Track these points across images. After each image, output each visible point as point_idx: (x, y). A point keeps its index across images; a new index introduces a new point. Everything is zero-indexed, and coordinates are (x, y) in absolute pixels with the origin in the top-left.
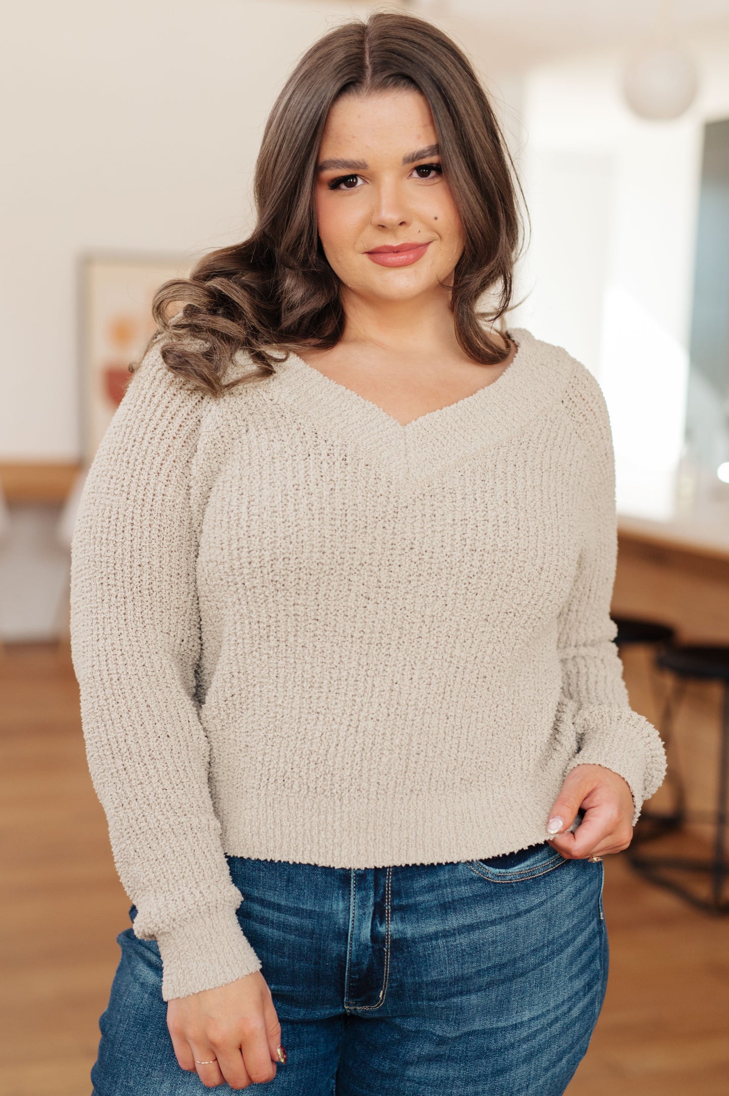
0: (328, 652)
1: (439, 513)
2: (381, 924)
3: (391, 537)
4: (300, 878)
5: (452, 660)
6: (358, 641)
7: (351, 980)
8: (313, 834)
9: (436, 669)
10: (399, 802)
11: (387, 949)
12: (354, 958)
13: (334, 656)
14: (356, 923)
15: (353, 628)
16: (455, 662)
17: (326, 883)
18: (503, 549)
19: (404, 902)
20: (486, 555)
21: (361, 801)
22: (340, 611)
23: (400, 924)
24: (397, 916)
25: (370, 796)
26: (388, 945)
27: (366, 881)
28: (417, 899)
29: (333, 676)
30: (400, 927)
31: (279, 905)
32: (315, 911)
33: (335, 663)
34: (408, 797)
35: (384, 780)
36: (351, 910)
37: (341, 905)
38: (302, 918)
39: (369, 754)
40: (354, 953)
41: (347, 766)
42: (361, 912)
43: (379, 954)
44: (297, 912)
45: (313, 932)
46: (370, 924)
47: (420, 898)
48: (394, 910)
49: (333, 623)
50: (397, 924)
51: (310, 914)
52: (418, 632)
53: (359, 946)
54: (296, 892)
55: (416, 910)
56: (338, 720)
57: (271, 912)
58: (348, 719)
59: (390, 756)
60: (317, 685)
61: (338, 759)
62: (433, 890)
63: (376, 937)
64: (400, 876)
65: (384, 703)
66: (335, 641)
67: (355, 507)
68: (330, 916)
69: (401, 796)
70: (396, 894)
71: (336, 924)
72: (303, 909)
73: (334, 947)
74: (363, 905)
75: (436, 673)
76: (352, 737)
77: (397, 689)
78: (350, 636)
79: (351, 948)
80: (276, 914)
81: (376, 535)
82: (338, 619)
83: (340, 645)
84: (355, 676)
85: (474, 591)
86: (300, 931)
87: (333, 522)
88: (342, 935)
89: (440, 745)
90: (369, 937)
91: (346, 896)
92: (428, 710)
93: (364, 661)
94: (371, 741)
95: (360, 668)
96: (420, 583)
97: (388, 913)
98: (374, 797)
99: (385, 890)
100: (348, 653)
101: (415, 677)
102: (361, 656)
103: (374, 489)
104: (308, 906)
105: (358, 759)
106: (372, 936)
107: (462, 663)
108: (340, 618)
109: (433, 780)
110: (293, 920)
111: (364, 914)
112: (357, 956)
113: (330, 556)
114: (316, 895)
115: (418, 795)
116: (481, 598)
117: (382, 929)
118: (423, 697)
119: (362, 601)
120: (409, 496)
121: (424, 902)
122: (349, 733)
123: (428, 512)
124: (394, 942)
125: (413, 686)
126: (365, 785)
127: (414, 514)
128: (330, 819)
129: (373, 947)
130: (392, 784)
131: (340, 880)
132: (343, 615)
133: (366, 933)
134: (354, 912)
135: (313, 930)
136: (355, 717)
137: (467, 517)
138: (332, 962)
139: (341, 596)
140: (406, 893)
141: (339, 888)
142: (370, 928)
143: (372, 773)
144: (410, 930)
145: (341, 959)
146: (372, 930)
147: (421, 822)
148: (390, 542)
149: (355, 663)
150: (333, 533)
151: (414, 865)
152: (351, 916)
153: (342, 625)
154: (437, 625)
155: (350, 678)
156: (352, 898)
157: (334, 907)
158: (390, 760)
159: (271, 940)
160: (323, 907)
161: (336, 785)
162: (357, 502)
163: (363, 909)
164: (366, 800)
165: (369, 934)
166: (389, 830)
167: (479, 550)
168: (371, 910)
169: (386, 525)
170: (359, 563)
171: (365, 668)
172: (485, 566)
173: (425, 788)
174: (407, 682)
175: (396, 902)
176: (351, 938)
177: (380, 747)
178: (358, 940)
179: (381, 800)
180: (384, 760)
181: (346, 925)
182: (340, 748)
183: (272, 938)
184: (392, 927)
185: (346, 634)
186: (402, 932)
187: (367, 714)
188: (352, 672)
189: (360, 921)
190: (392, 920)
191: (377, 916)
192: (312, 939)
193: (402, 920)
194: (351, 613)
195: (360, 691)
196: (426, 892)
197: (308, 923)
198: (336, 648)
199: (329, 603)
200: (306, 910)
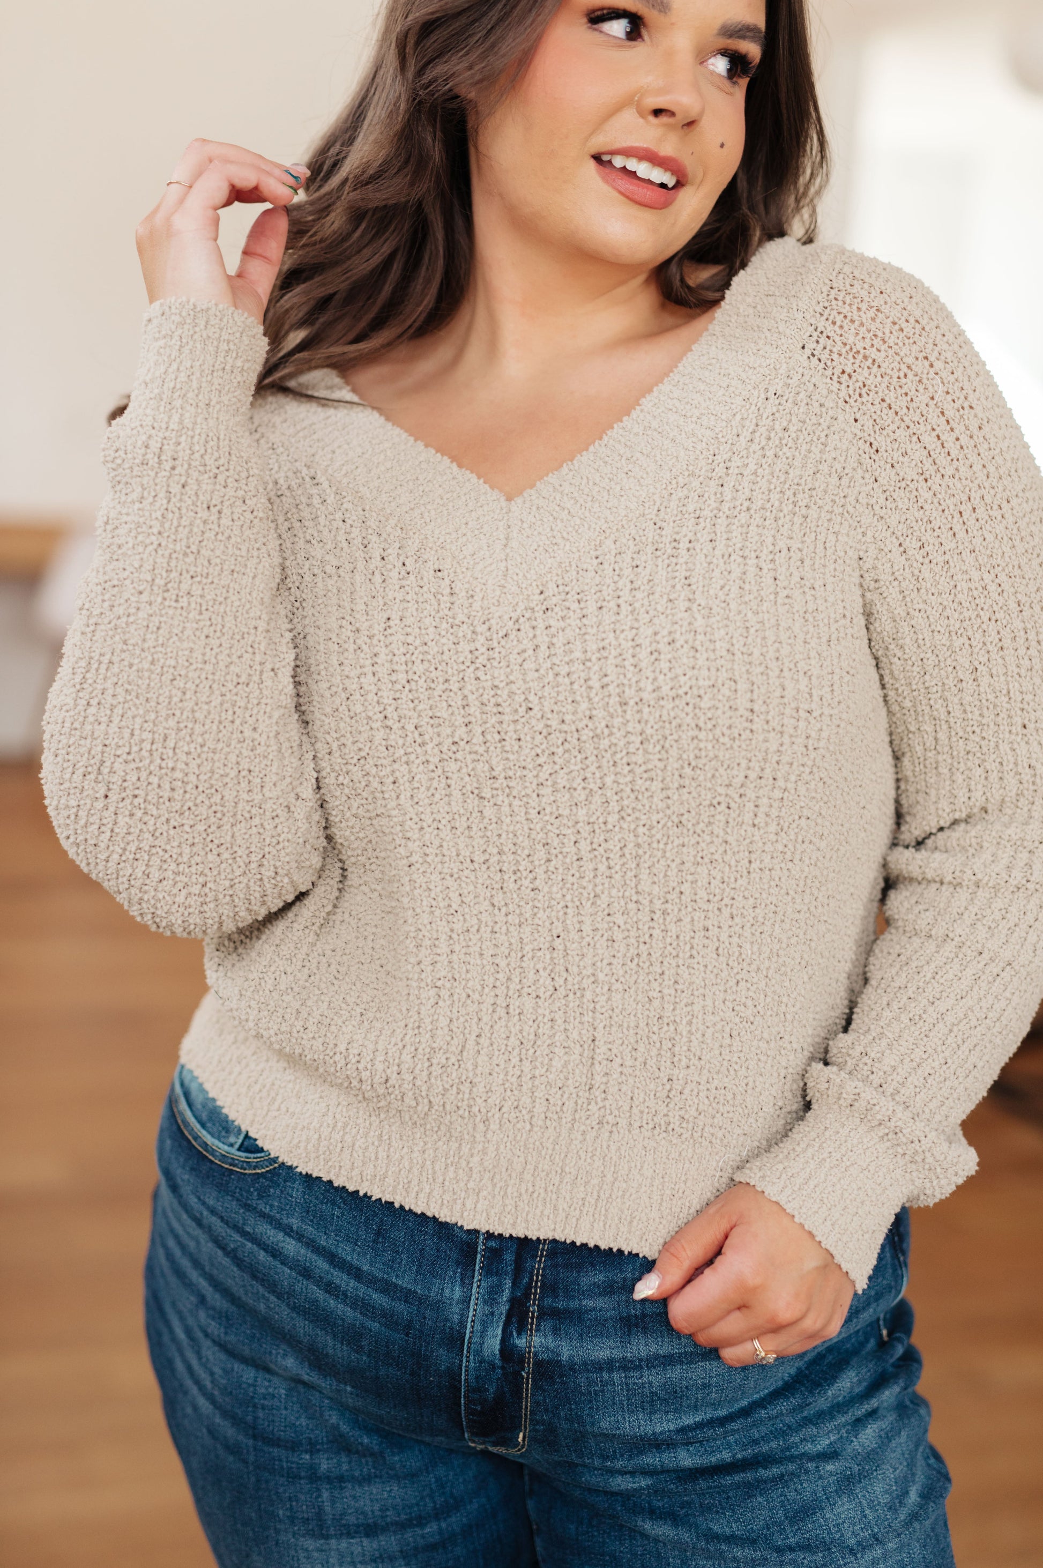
0: (438, 889)
1: (559, 641)
2: (519, 1334)
3: (492, 693)
4: (397, 1233)
5: (641, 898)
6: (484, 867)
7: (470, 1412)
8: (437, 1168)
9: (618, 915)
10: (580, 1138)
11: (528, 1373)
12: (472, 1379)
13: (451, 895)
14: (478, 1327)
15: (470, 848)
16: (646, 902)
17: (438, 1251)
18: (673, 693)
19: (561, 1305)
20: (646, 710)
21: (519, 1126)
22: (444, 822)
23: (550, 1339)
24: (547, 1325)
25: (534, 1120)
26: (529, 1368)
27: (501, 1261)
28: (584, 1303)
29: (455, 926)
30: (551, 1342)
31: (358, 1269)
32: (415, 1292)
33: (455, 906)
34: (594, 1133)
35: (558, 1096)
36: (472, 1303)
37: (458, 1293)
38: (393, 1299)
39: (532, 1051)
40: (472, 1373)
41: (497, 1069)
42: (487, 1310)
43: (515, 1382)
44: (387, 1288)
45: (409, 1326)
46: (499, 1332)
47: (588, 1303)
48: (543, 1314)
49: (437, 842)
50: (545, 1336)
51: (407, 1296)
52: (574, 850)
53: (481, 1362)
54: (388, 1256)
55: (580, 1320)
56: (476, 996)
57: (345, 1277)
58: (493, 994)
59: (566, 1058)
60: (427, 942)
61: (482, 1059)
62: (612, 1293)
63: (507, 1350)
64: (560, 1260)
65: (545, 969)
66: (445, 871)
67: (426, 648)
68: (438, 1306)
69: (583, 1128)
70: (550, 1288)
71: (447, 1320)
72: (396, 1285)
73: (442, 1357)
74: (491, 1298)
75: (620, 920)
76: (503, 1023)
77: (561, 947)
78: (468, 860)
79: (468, 1364)
80: (352, 1283)
81: (466, 692)
82: (442, 835)
83: (456, 876)
84: (490, 924)
85: (645, 776)
86: (387, 1317)
87: (394, 677)
88: (455, 1340)
89: (641, 1048)
90: (497, 1352)
91: (466, 1281)
92: (618, 986)
93: (499, 899)
94: (532, 1030)
95: (496, 911)
96: (557, 767)
97: (532, 1318)
98: (540, 1123)
99: (531, 1279)
100: (471, 888)
101: (587, 928)
102: (494, 892)
103: (450, 614)
104: (405, 1282)
105: (515, 1060)
106: (501, 1351)
107: (658, 904)
108: (446, 833)
109: (635, 1110)
110: (378, 1298)
111: (492, 1314)
112: (477, 1378)
113: (400, 732)
114: (420, 1267)
115: (611, 1132)
116: (661, 785)
117: (521, 1342)
118: (605, 962)
119: (473, 802)
120: (506, 617)
121: (594, 1309)
122: (496, 1017)
123: (543, 639)
124: (539, 1364)
125: (584, 943)
126: (525, 1100)
127: (522, 647)
128: (465, 1149)
129: (503, 1368)
130: (570, 1105)
131: (461, 1250)
132: (449, 827)
133: (493, 1343)
134: (476, 1309)
135: (410, 1321)
136: (501, 991)
137: (605, 643)
138: (441, 1377)
139: (437, 796)
140: (566, 1291)
141: (458, 1263)
142: (499, 1338)
143: (537, 1082)
144: (566, 1351)
145: (453, 1375)
146: (503, 1341)
147: (609, 1178)
148: (493, 701)
149: (487, 903)
150: (398, 695)
151: (584, 1245)
152: (471, 1314)
153: (451, 844)
154: (602, 838)
155: (483, 929)
156: (475, 1285)
157: (447, 1292)
158: (566, 1064)
159: (340, 1322)
160: (429, 1290)
161: (479, 1101)
162: (427, 639)
163: (491, 1306)
164: (528, 1127)
165: (498, 1347)
166: (556, 1180)
167: (632, 703)
168: (504, 1309)
169: (480, 674)
170: (450, 740)
171: (504, 910)
172: (649, 731)
173: (623, 1122)
174: (574, 935)
175: (548, 1302)
176: (469, 1348)
177: (549, 1042)
178: (478, 1353)
179: (551, 1130)
180: (557, 1064)
181: (462, 1324)
182: (484, 1041)
183: (343, 1320)
184: (537, 1340)
185: (461, 858)
186: (553, 1352)
187: (519, 987)
188: (484, 917)
189: (485, 1325)
190: (537, 1331)
191: (514, 1320)
192: (407, 1335)
193: (556, 1331)
194: (461, 823)
195: (503, 949)
196: (600, 1294)
197: (401, 1308)
198: (450, 882)
199: (421, 809)
200: (402, 1288)
